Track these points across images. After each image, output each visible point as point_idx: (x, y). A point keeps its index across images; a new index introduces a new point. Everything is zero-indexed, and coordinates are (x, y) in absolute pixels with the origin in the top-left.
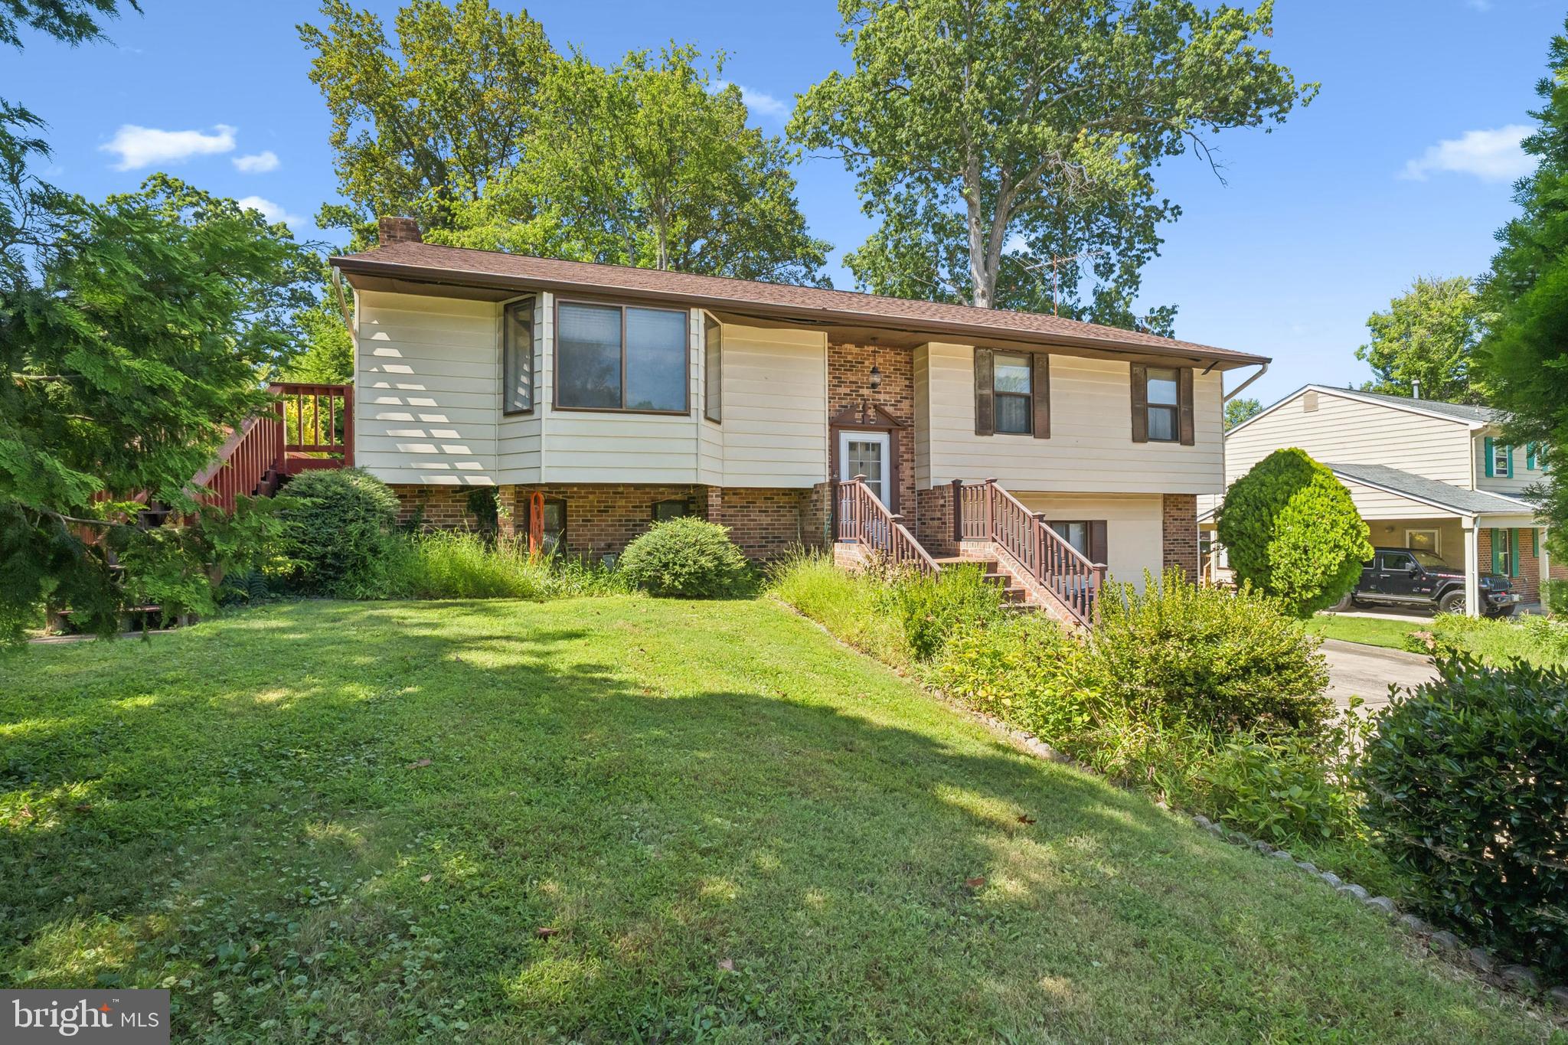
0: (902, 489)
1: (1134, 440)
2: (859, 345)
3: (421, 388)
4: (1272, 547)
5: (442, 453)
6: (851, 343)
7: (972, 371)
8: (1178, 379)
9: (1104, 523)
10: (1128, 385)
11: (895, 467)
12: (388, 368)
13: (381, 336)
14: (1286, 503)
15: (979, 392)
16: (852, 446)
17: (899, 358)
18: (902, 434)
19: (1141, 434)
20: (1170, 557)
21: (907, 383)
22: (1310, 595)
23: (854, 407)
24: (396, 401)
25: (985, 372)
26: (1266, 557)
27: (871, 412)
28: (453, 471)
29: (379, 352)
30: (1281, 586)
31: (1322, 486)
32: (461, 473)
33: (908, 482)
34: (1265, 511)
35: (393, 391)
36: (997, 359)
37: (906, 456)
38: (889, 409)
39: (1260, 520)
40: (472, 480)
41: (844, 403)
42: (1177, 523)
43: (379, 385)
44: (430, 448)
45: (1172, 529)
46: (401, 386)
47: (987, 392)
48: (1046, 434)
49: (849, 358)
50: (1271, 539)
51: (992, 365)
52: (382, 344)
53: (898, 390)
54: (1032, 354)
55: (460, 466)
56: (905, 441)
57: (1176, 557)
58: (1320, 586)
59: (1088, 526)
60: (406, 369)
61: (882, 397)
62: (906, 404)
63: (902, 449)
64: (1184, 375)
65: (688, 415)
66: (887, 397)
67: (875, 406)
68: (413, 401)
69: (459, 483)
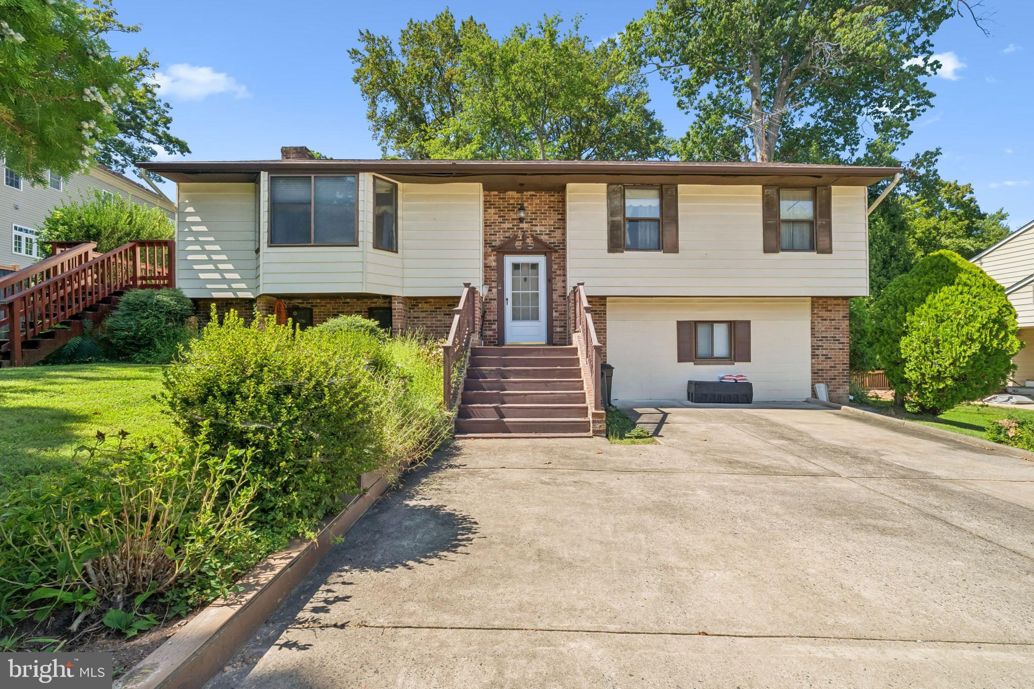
0: (555, 297)
1: (766, 250)
2: (520, 191)
3: (212, 239)
4: (904, 341)
5: (224, 278)
6: (512, 190)
7: (605, 203)
8: (814, 198)
9: (748, 322)
10: (760, 205)
11: (549, 280)
12: (194, 228)
13: (190, 209)
14: (923, 301)
15: (611, 219)
16: (516, 266)
17: (552, 199)
18: (554, 256)
19: (773, 244)
20: (817, 352)
21: (560, 217)
22: (942, 386)
23: (515, 238)
24: (198, 248)
25: (617, 203)
26: (899, 349)
27: (529, 241)
28: (230, 289)
29: (189, 219)
30: (914, 377)
31: (965, 284)
32: (235, 291)
33: (560, 292)
34: (901, 308)
35: (197, 242)
36: (627, 192)
37: (558, 272)
38: (544, 238)
39: (894, 317)
40: (241, 295)
41: (507, 234)
42: (827, 323)
43: (189, 239)
44: (217, 276)
45: (821, 327)
46: (201, 239)
47: (619, 218)
48: (675, 249)
49: (512, 201)
50: (905, 334)
51: (624, 197)
52: (191, 214)
53: (552, 222)
54: (661, 185)
55: (234, 286)
56: (558, 261)
57: (824, 352)
58: (952, 377)
59: (732, 325)
60: (203, 228)
61: (538, 229)
62: (558, 233)
63: (555, 267)
64: (822, 192)
65: (357, 246)
66: (543, 228)
67: (532, 236)
68: (208, 247)
69: (233, 296)
